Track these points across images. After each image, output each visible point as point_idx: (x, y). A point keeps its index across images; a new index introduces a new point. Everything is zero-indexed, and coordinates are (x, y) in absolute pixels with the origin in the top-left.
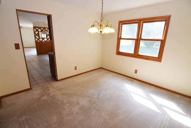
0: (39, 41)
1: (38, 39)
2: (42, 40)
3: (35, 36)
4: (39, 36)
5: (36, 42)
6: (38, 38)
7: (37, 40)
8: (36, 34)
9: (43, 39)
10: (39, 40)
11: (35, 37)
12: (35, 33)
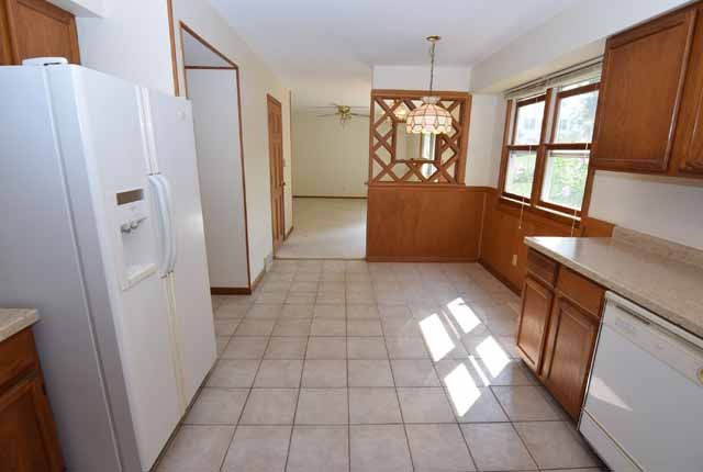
0: (387, 178)
1: (387, 169)
2: (408, 175)
3: (373, 149)
4: (392, 150)
5: (373, 183)
6: (387, 162)
7: (381, 175)
8: (378, 136)
9: (415, 165)
10: (392, 174)
11: (373, 156)
12: (373, 133)
